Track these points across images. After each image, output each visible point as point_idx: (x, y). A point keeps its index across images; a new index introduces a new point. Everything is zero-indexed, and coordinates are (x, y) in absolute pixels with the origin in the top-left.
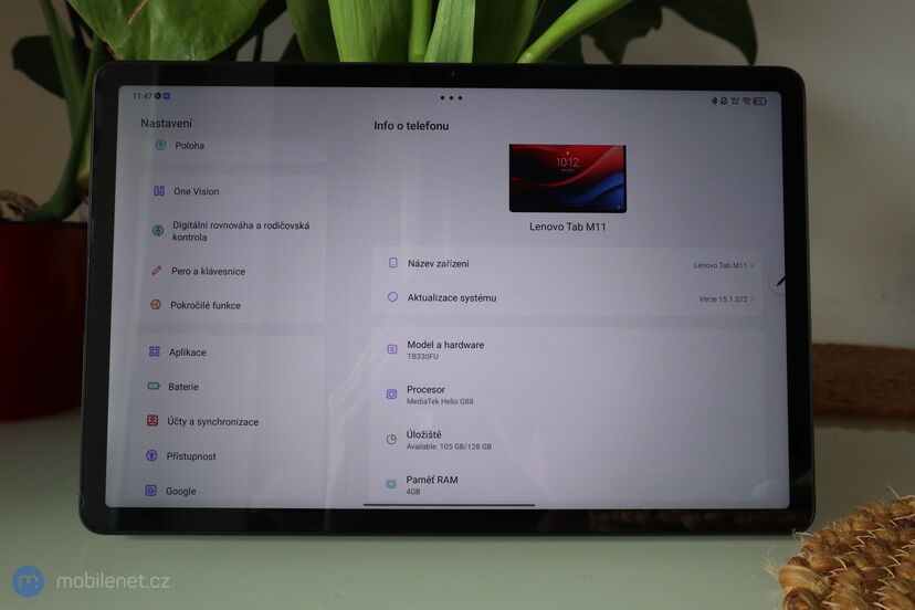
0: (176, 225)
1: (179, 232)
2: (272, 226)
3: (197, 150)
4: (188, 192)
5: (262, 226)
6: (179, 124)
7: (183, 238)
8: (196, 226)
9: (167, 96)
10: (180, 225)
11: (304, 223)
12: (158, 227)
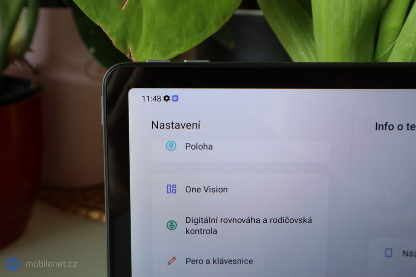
0: (188, 220)
1: (191, 226)
2: (278, 221)
3: (206, 151)
4: (198, 190)
5: (269, 221)
6: (188, 126)
7: (195, 232)
8: (207, 221)
9: (176, 98)
10: (192, 220)
11: (307, 217)
12: (172, 222)
